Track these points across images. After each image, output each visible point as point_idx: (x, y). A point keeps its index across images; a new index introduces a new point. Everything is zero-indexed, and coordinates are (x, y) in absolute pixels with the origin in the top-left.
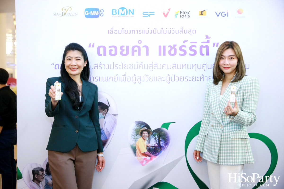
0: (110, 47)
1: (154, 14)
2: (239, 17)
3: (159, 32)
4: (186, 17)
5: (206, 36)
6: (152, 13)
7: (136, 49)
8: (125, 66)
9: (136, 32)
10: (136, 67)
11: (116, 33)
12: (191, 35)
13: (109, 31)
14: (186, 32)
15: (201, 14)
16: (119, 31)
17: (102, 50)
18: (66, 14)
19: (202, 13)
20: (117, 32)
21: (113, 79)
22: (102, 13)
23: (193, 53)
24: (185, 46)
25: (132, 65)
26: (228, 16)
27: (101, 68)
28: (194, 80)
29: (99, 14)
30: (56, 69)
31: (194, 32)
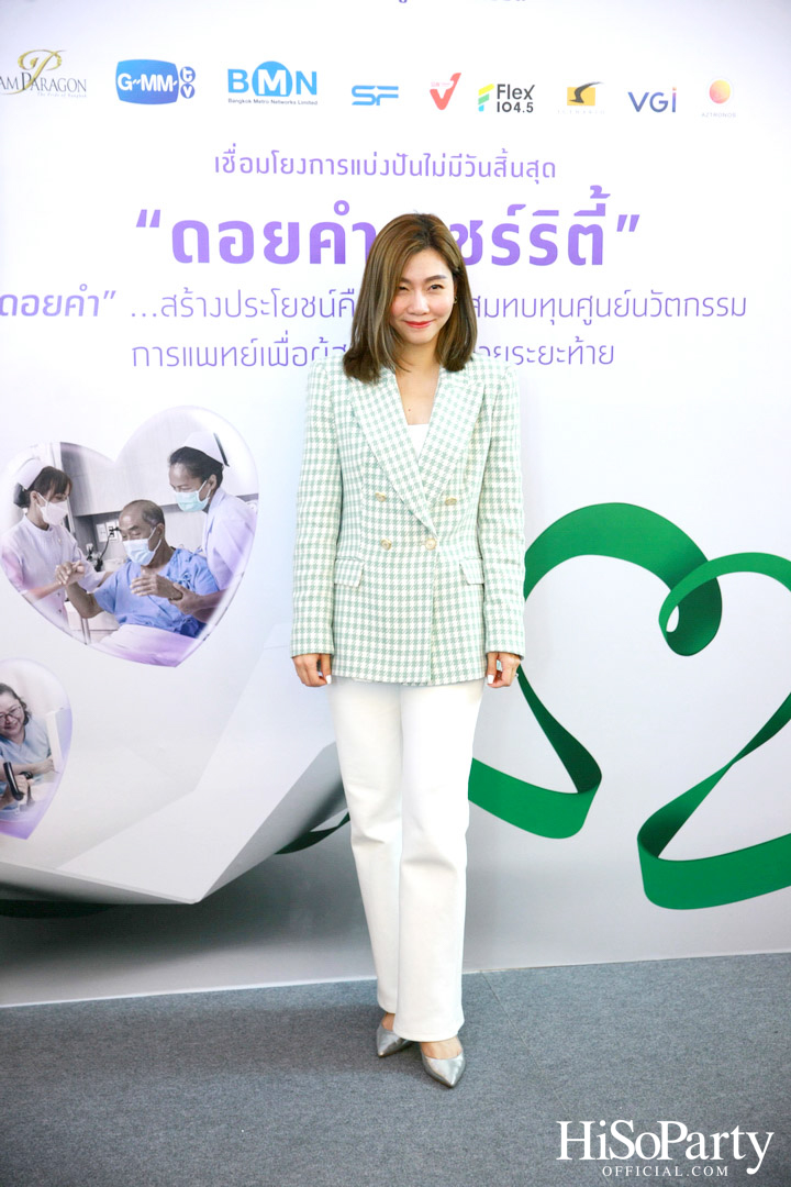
0: (223, 227)
1: (396, 96)
2: (715, 115)
3: (416, 170)
4: (519, 110)
5: (592, 188)
6: (391, 92)
7: (327, 235)
8: (287, 306)
9: (327, 166)
10: (327, 310)
11: (247, 168)
12: (537, 182)
13: (217, 159)
14: (517, 172)
15: (574, 98)
16: (258, 159)
17: (191, 237)
18: (38, 81)
19: (578, 95)
20: (251, 166)
21: (240, 356)
22: (188, 85)
23: (542, 253)
24: (515, 228)
25: (310, 300)
26: (674, 111)
27: (188, 312)
28: (544, 359)
29: (178, 84)
30: (6, 314)
31: (549, 168)
